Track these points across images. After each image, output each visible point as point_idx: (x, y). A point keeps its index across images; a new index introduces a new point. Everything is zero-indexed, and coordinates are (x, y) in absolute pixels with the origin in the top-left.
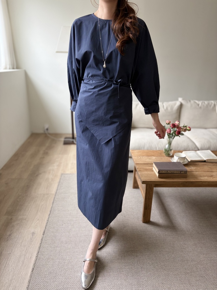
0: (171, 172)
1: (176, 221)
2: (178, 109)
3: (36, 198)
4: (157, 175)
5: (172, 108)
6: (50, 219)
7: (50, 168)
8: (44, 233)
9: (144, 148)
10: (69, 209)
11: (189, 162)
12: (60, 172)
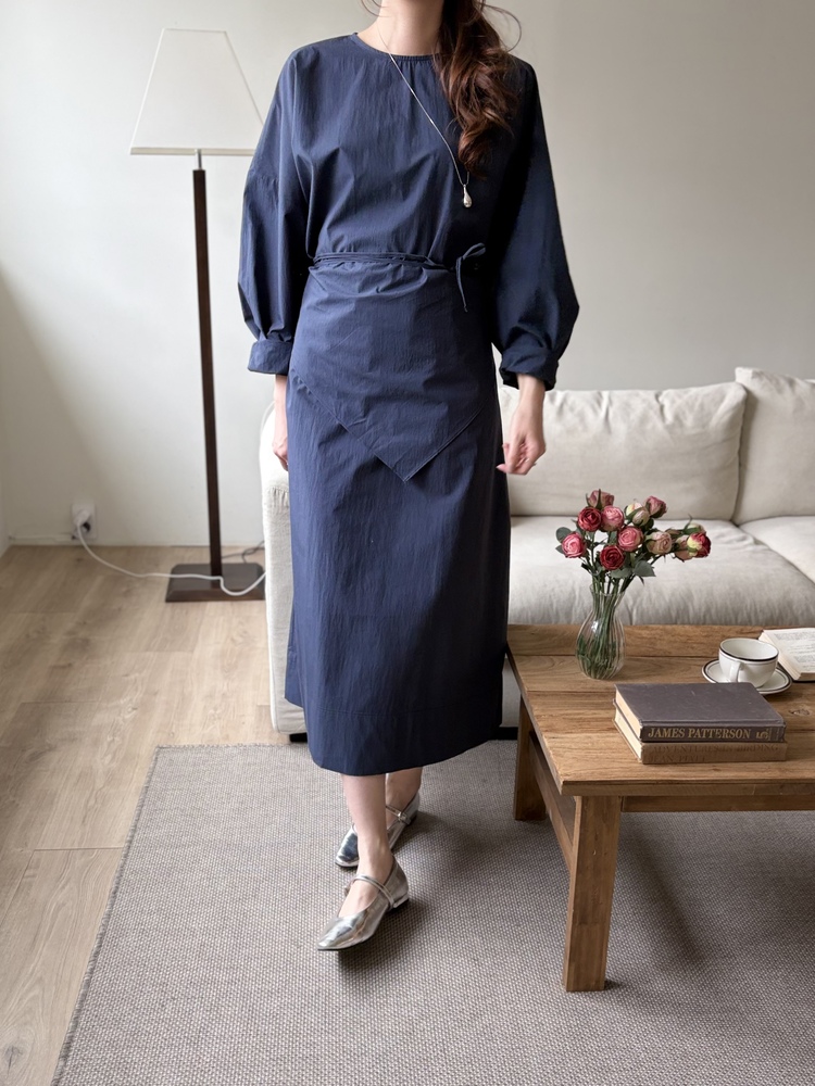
0: (708, 734)
2: (731, 424)
3: (30, 872)
4: (637, 747)
5: (703, 417)
6: (98, 975)
7: (101, 718)
8: (68, 1047)
9: (568, 614)
11: (792, 680)
12: (150, 739)
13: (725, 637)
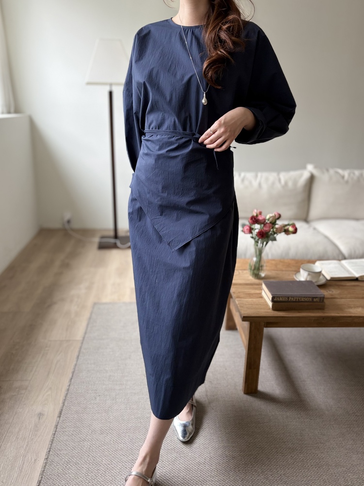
0: (296, 299)
1: (306, 390)
2: (306, 185)
3: (47, 349)
4: (270, 304)
5: (295, 182)
6: (72, 387)
7: (73, 292)
8: (60, 413)
10: (107, 369)
11: (327, 280)
12: (91, 300)
13: (302, 264)
